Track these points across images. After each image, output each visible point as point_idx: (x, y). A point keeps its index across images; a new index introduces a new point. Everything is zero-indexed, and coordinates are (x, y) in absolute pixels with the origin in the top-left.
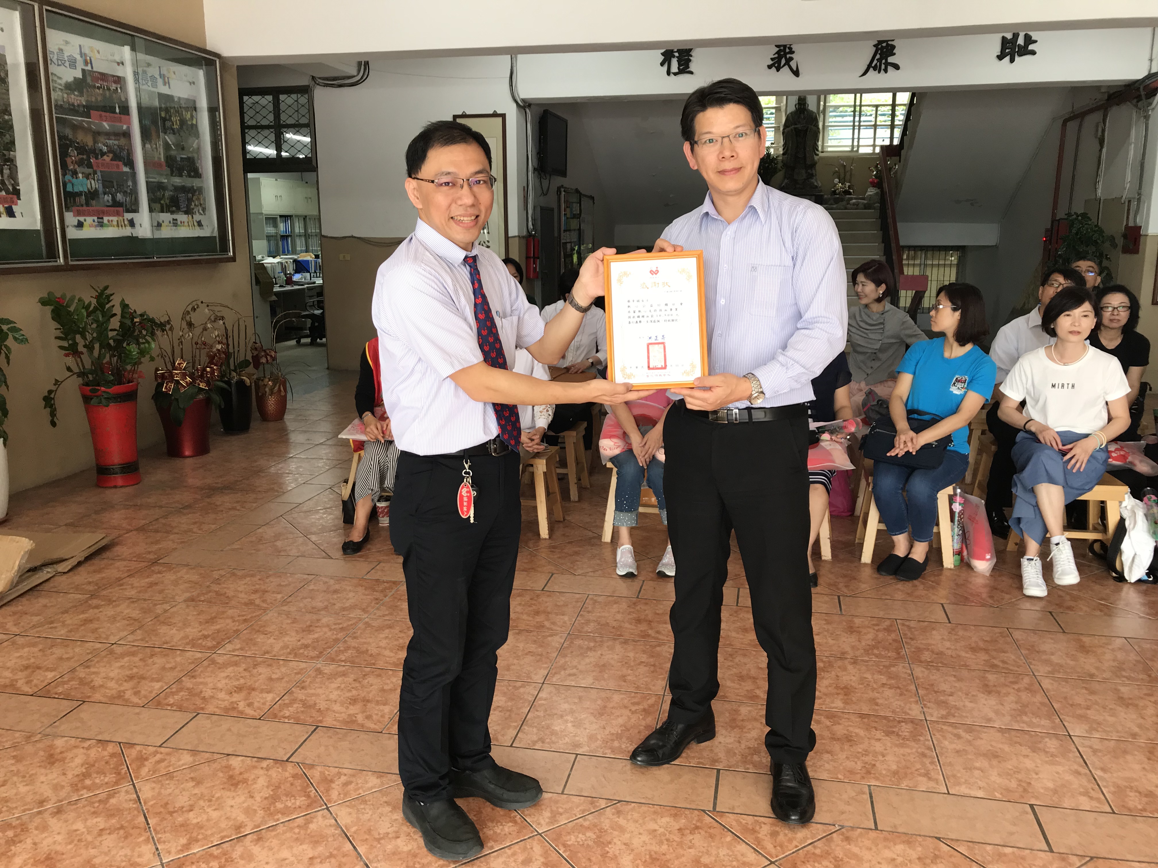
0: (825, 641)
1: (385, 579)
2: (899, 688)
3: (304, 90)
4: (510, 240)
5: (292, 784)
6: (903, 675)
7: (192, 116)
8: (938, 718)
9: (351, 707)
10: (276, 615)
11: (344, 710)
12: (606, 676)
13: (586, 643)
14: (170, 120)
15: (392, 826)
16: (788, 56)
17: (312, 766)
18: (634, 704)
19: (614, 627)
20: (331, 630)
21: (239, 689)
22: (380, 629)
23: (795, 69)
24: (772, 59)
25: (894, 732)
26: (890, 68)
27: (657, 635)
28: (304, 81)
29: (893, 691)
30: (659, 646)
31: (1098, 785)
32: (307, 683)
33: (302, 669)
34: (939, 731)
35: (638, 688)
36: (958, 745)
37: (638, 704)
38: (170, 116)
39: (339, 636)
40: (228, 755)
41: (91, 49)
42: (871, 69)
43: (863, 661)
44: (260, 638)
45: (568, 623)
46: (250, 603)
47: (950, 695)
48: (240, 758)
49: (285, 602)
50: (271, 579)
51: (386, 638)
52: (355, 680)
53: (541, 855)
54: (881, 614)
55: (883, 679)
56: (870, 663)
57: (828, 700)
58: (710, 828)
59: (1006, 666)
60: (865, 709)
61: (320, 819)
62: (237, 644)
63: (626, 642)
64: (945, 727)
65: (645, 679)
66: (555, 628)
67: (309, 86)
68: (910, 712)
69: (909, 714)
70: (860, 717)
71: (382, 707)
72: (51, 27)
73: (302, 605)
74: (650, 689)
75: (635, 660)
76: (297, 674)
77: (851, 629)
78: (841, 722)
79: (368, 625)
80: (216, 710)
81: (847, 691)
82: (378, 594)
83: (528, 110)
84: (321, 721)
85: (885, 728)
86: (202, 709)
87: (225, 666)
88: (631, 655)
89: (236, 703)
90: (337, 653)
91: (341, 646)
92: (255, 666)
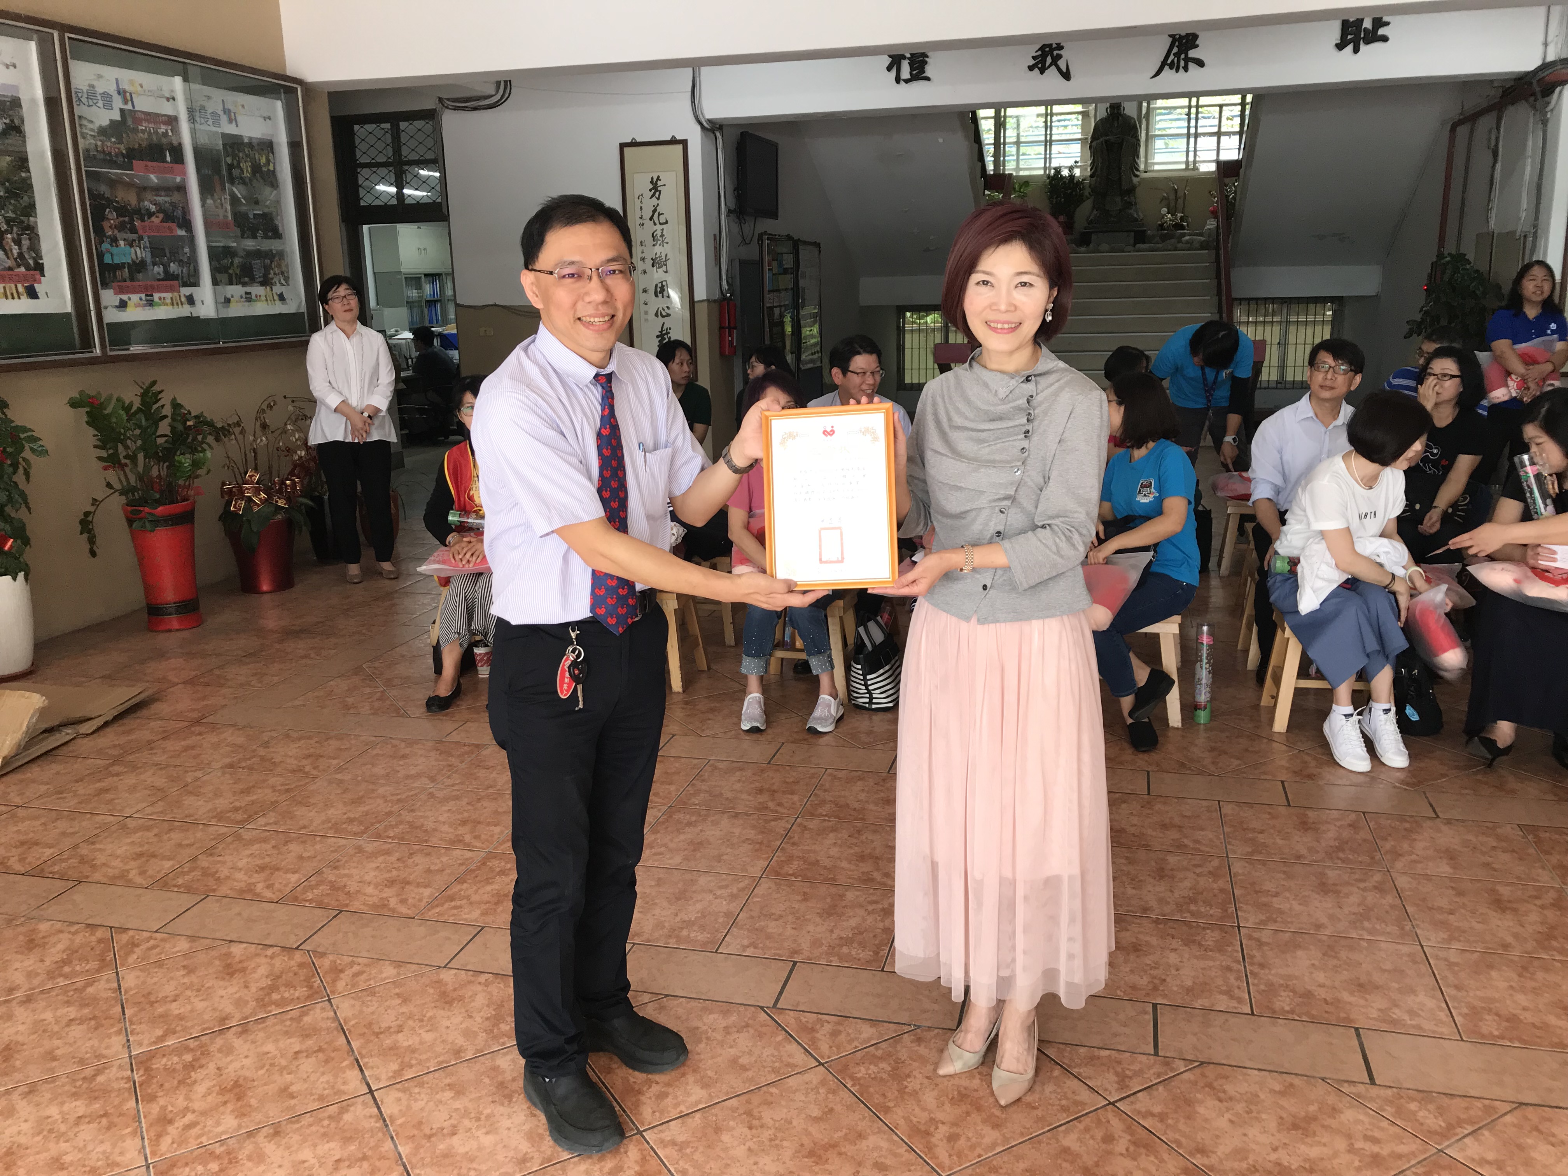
1: (467, 741)
3: (430, 115)
4: (696, 306)
5: (296, 974)
7: (268, 161)
9: (386, 890)
10: (325, 784)
11: (377, 893)
12: (699, 855)
13: (688, 817)
14: (239, 167)
15: (397, 1020)
16: (1055, 53)
17: (324, 955)
18: (721, 887)
19: (727, 799)
20: (386, 801)
21: (262, 869)
22: (446, 800)
23: (1064, 70)
24: (1034, 58)
26: (1191, 65)
27: (778, 808)
28: (429, 104)
30: (775, 820)
31: (1248, 983)
32: (342, 862)
33: (340, 847)
38: (239, 163)
39: (393, 808)
40: (231, 941)
41: (131, 82)
44: (300, 811)
45: (674, 794)
46: (300, 770)
48: (245, 945)
49: (340, 769)
50: (331, 742)
52: (398, 859)
58: (761, 1026)
59: (1197, 846)
61: (318, 1011)
62: (272, 817)
63: (736, 815)
67: (435, 110)
71: (421, 890)
72: (77, 57)
73: (359, 772)
74: (746, 871)
75: (739, 837)
76: (335, 851)
79: (431, 795)
80: (228, 891)
82: (453, 759)
83: (717, 135)
84: (347, 905)
86: (214, 890)
87: (251, 842)
88: (737, 831)
89: (254, 884)
90: (386, 829)
91: (393, 820)
92: (286, 843)
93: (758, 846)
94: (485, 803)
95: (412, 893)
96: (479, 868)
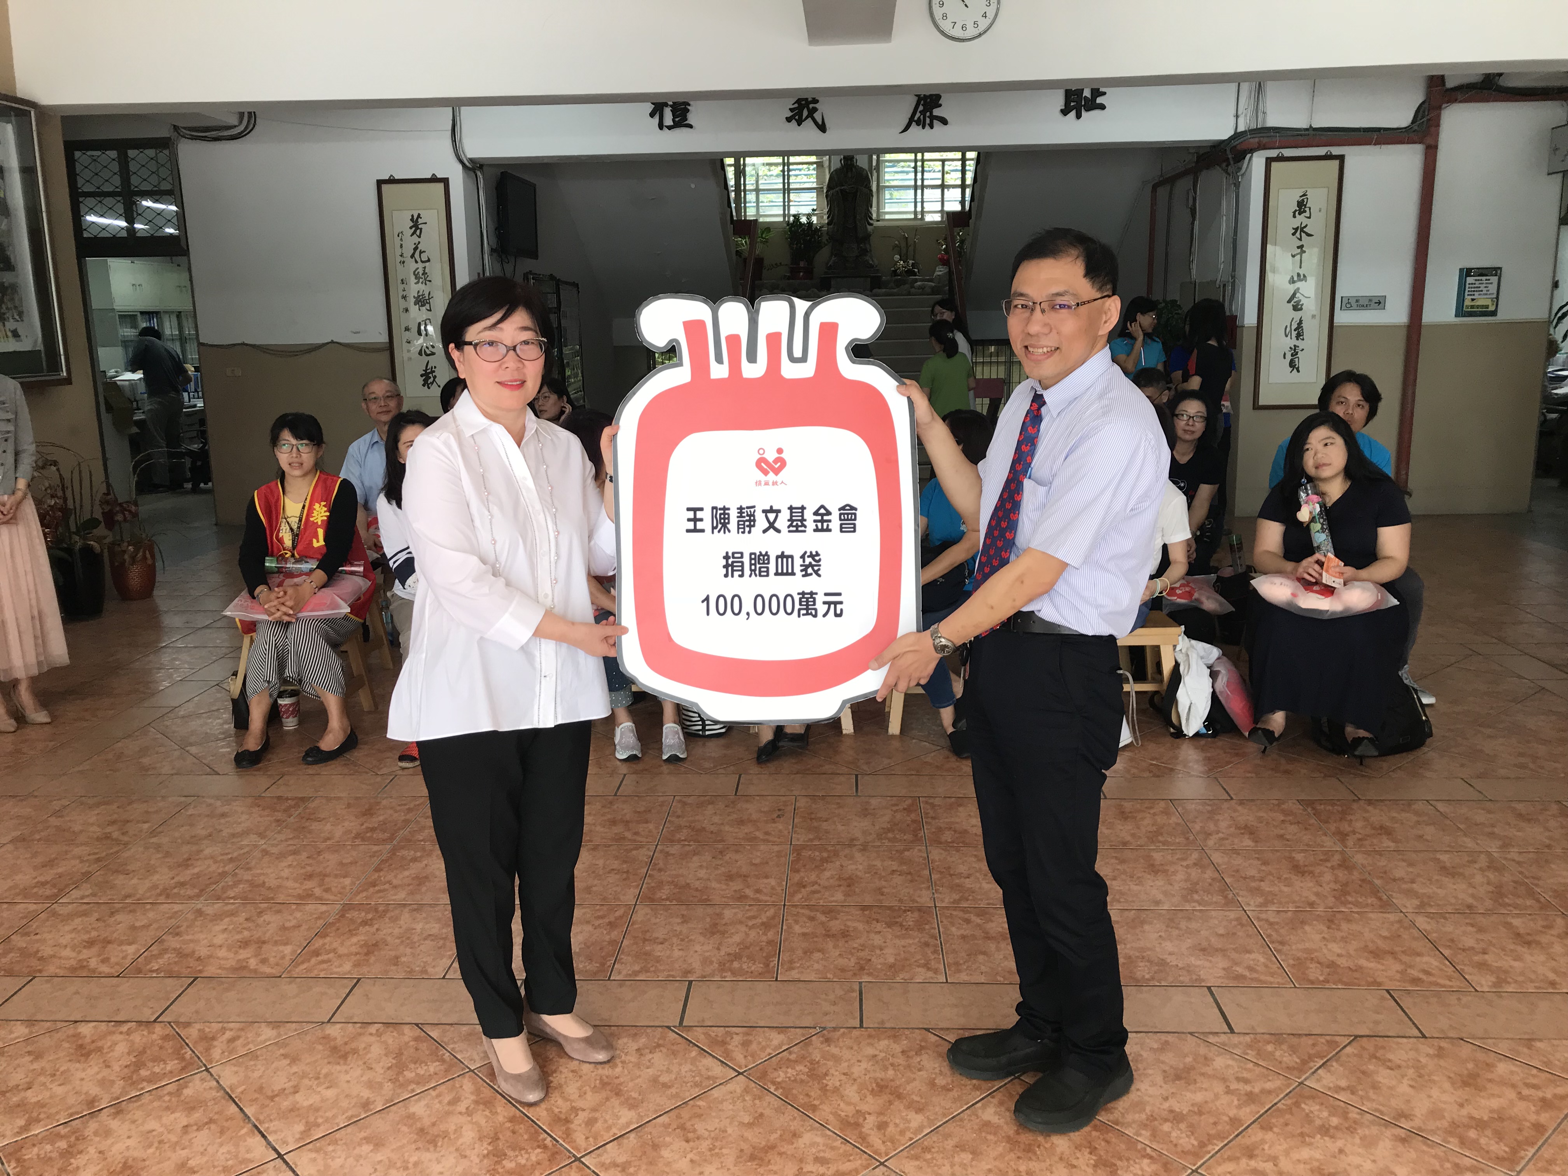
0: (833, 827)
1: (290, 795)
2: (910, 873)
3: (164, 144)
5: (161, 1048)
6: (917, 860)
8: (950, 903)
9: (241, 951)
10: (141, 849)
11: (232, 955)
15: (290, 1080)
16: (811, 106)
17: (187, 1025)
18: (598, 918)
20: (216, 862)
21: (90, 943)
22: (281, 856)
23: (820, 123)
24: (791, 110)
25: (897, 922)
26: (936, 123)
27: (636, 837)
28: (162, 132)
29: (903, 877)
30: (636, 849)
32: (182, 929)
33: (176, 912)
34: (947, 917)
35: (604, 899)
36: (967, 930)
37: (602, 917)
39: (226, 869)
40: (76, 1022)
42: (914, 123)
43: (874, 846)
44: (119, 880)
46: (107, 837)
47: (966, 878)
48: (93, 1024)
49: (153, 833)
50: (135, 806)
51: (290, 866)
52: (246, 919)
53: (472, 1093)
54: (903, 793)
55: (895, 865)
56: (882, 849)
57: (827, 893)
58: (673, 1044)
60: (868, 900)
61: (197, 1082)
62: (86, 889)
63: (595, 848)
64: (955, 913)
65: (614, 889)
68: (918, 900)
69: (917, 902)
70: (861, 909)
71: (281, 948)
73: (177, 834)
74: (619, 899)
75: (604, 868)
76: (171, 918)
77: (865, 813)
78: (838, 916)
79: (265, 852)
80: (57, 971)
81: (849, 882)
82: (280, 814)
83: (479, 174)
84: (200, 971)
85: (888, 919)
86: (40, 971)
87: (70, 917)
88: (601, 862)
89: (86, 960)
90: (224, 889)
91: (229, 880)
92: (112, 914)
93: (625, 875)
94: (327, 855)
95: (271, 952)
96: (338, 920)
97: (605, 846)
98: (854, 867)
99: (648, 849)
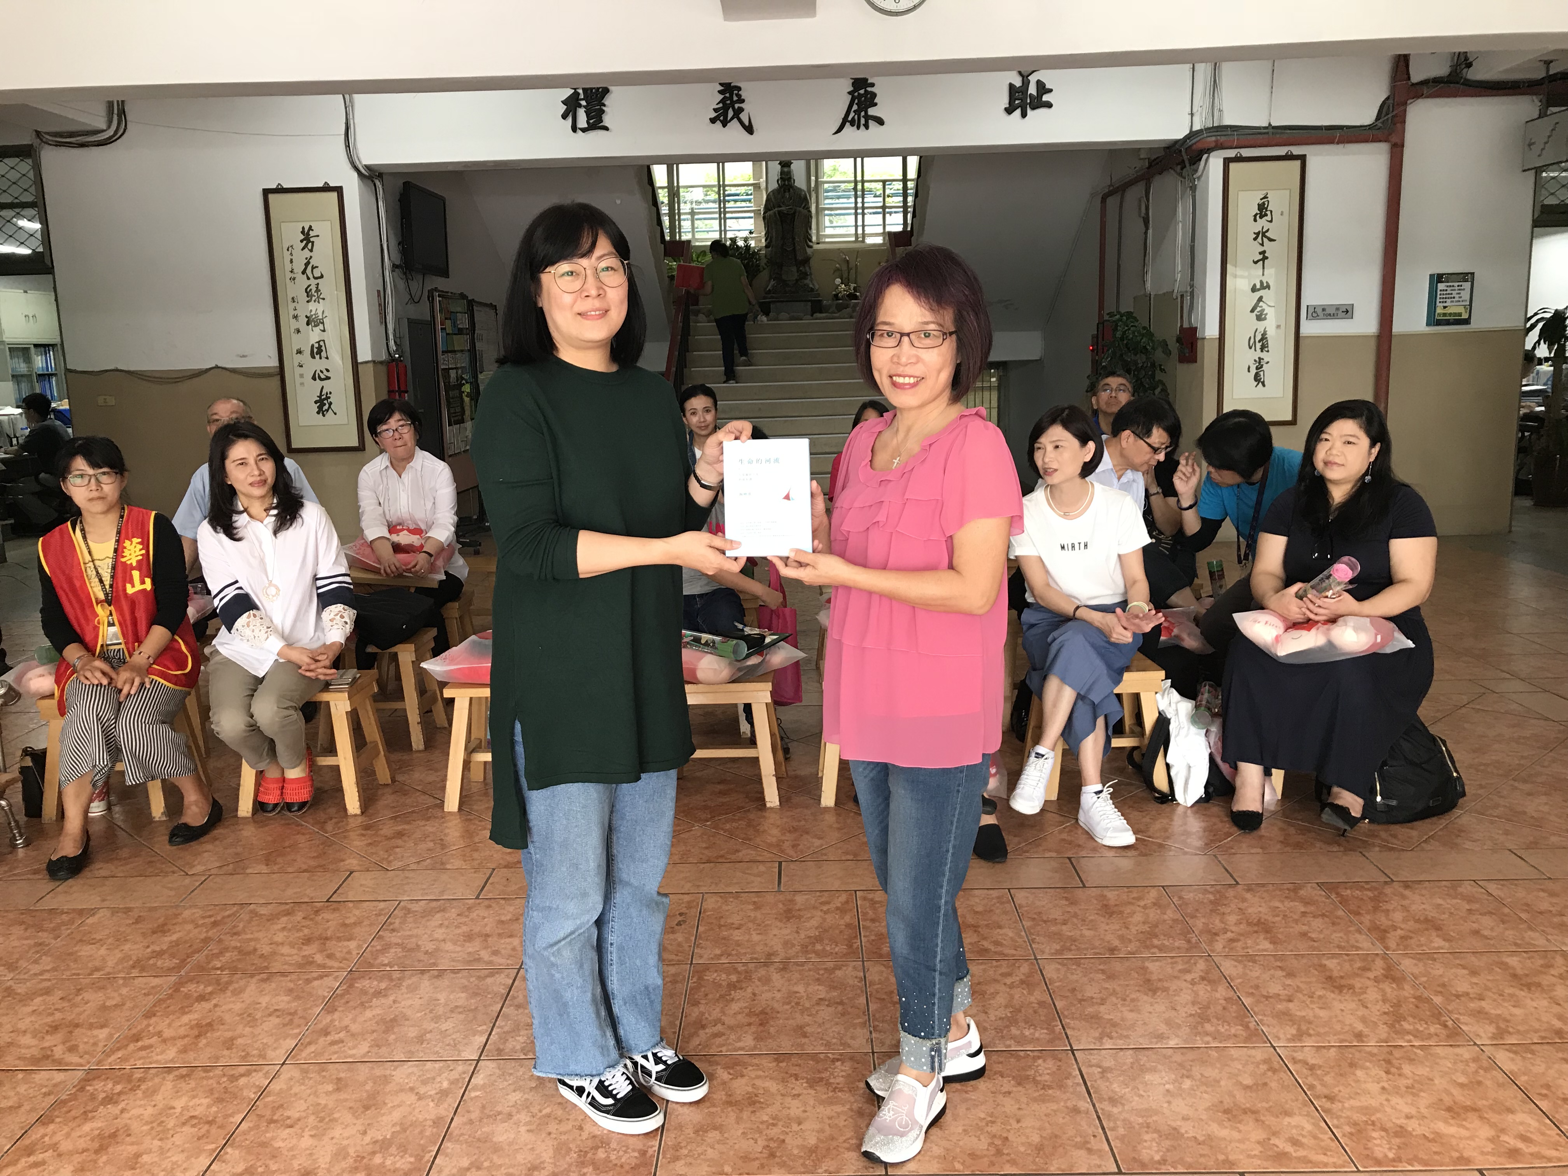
0: (747, 937)
2: (841, 1003)
3: (25, 152)
4: (360, 367)
6: (851, 982)
13: (375, 983)
16: (737, 106)
18: (425, 1082)
19: (426, 953)
22: (28, 997)
23: (747, 124)
24: (715, 110)
25: (821, 1079)
26: (871, 123)
27: (494, 958)
28: (26, 139)
29: (831, 1010)
30: (491, 975)
31: (1103, 1128)
35: (439, 1053)
37: (430, 1082)
42: (848, 124)
43: (796, 964)
54: (836, 885)
55: (821, 991)
56: (806, 967)
57: (733, 1037)
59: (999, 949)
60: (786, 1045)
63: (440, 975)
65: (454, 1036)
66: (330, 963)
67: (32, 145)
68: (851, 1042)
69: (849, 1046)
70: (776, 1060)
74: (459, 1052)
77: (789, 914)
81: (763, 1019)
82: (45, 934)
83: (378, 183)
85: (810, 1075)
88: (442, 997)
93: (471, 1015)
96: (74, 1096)
97: (453, 971)
98: (768, 995)
99: (508, 976)
